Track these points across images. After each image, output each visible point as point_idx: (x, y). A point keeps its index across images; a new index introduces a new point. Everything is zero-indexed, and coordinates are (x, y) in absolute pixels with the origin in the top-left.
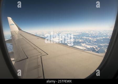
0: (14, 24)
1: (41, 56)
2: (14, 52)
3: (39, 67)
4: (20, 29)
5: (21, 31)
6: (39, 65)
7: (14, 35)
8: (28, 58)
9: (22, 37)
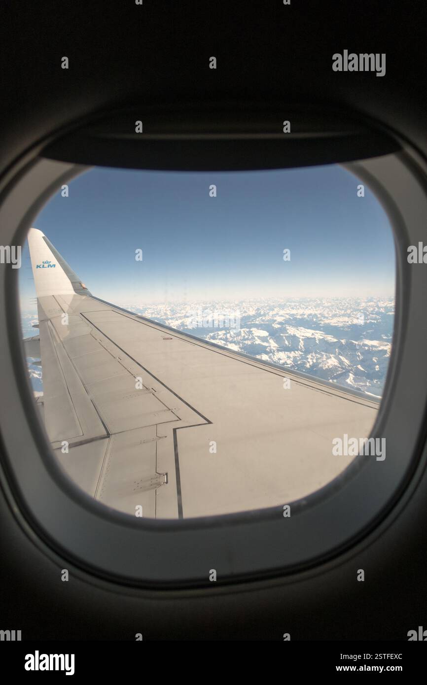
0: (54, 261)
1: (175, 430)
2: (44, 401)
3: (159, 485)
4: (80, 289)
5: (84, 297)
6: (164, 472)
7: (49, 316)
8: (108, 435)
9: (86, 329)
